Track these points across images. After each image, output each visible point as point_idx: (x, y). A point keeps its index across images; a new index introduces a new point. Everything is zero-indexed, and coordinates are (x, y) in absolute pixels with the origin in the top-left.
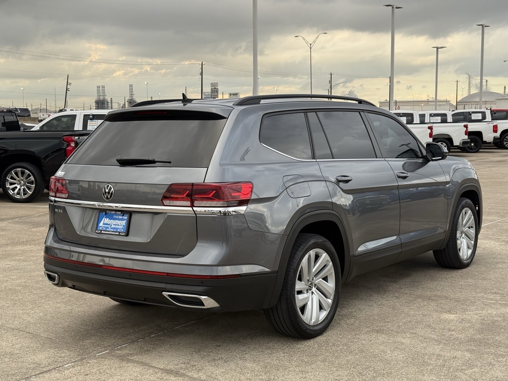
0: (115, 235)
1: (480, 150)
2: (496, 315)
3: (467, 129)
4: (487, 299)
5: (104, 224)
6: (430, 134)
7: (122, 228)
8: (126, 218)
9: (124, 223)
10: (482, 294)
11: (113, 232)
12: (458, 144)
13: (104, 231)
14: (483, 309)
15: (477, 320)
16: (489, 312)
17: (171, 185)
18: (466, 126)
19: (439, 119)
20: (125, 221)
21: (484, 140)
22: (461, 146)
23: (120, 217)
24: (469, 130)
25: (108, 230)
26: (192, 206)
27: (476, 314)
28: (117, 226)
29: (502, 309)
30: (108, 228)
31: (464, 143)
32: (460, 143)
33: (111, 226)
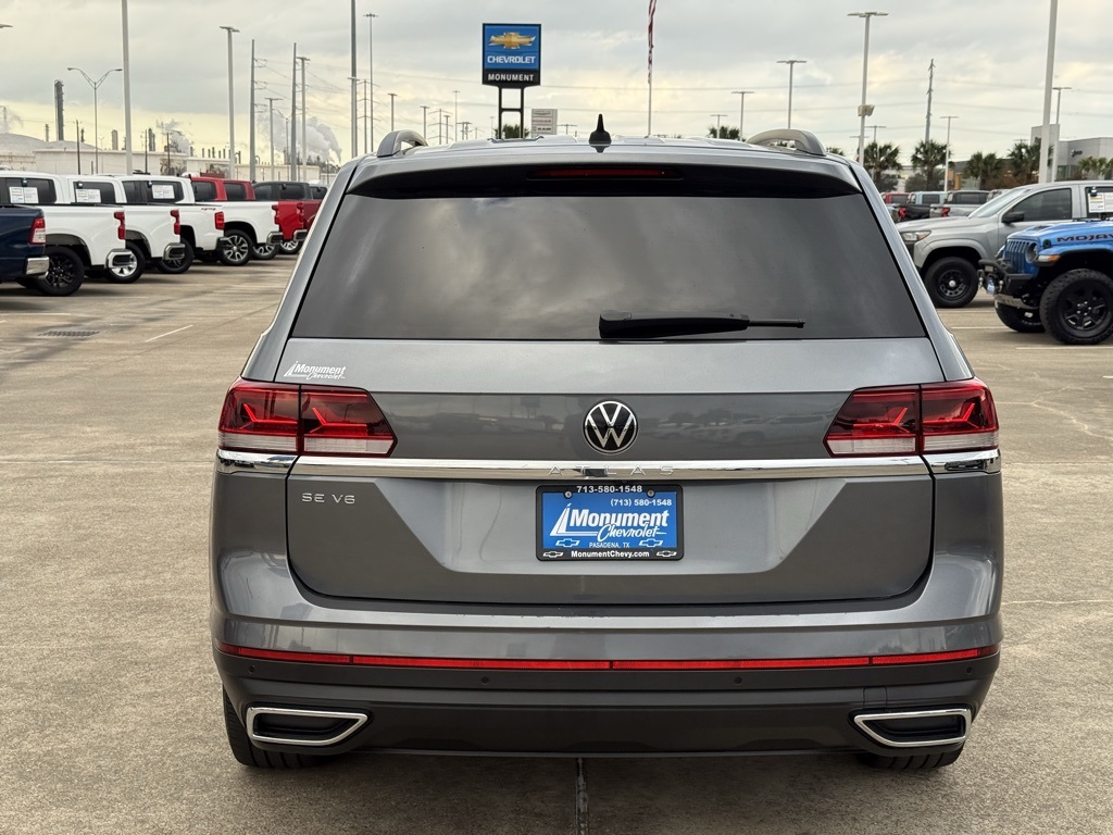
0: (633, 559)
1: (191, 268)
3: (177, 221)
5: (569, 528)
6: (120, 230)
7: (657, 537)
8: (669, 503)
9: (663, 518)
11: (620, 550)
12: (161, 254)
13: (579, 550)
17: (855, 392)
18: (175, 214)
19: (95, 195)
20: (666, 514)
21: (197, 245)
22: (168, 258)
23: (642, 502)
24: (182, 223)
25: (591, 544)
26: (920, 451)
28: (633, 533)
30: (594, 539)
31: (174, 251)
32: (165, 252)
33: (606, 531)
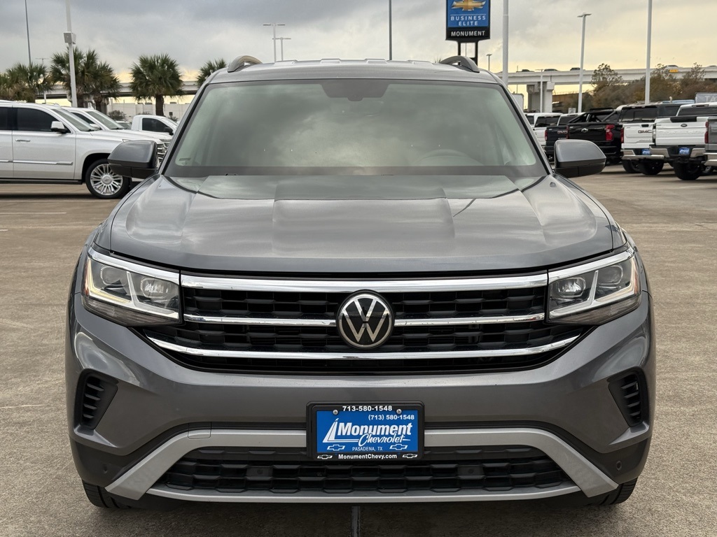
2: (18, 384)
4: (35, 410)
10: (45, 417)
14: (39, 391)
15: (43, 375)
16: (28, 389)
27: (46, 382)
29: (8, 396)
